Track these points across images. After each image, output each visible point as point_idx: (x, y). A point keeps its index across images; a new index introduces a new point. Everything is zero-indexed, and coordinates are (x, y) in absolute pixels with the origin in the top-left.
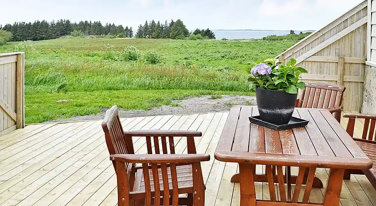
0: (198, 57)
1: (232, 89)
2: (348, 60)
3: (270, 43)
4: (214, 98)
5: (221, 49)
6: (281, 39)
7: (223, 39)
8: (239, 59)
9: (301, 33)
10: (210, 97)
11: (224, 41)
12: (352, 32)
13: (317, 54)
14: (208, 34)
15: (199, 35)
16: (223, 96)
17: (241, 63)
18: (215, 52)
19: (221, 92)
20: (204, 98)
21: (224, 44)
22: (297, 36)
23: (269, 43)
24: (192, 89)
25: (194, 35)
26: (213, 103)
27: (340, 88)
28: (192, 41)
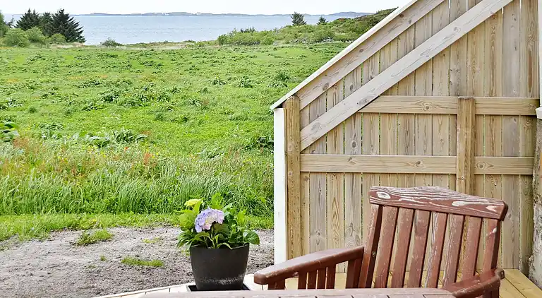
0: (35, 100)
1: (140, 206)
2: (486, 104)
3: (238, 54)
4: (87, 242)
5: (101, 76)
6: (267, 39)
7: (107, 44)
8: (155, 105)
9: (322, 20)
10: (75, 236)
11: (110, 50)
12: (494, 16)
13: (395, 91)
14: (62, 27)
15: (36, 31)
16: (114, 231)
17: (160, 118)
18: (86, 85)
19: (109, 218)
20: (58, 242)
21: (110, 60)
22: (310, 29)
23: (235, 54)
24: (17, 211)
25: (21, 32)
26: (85, 260)
27: (490, 208)
28: (16, 49)
